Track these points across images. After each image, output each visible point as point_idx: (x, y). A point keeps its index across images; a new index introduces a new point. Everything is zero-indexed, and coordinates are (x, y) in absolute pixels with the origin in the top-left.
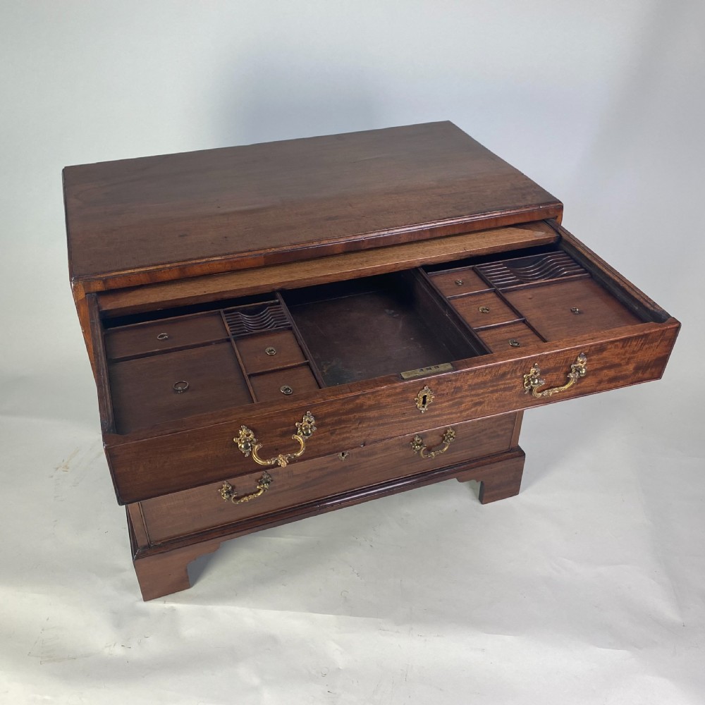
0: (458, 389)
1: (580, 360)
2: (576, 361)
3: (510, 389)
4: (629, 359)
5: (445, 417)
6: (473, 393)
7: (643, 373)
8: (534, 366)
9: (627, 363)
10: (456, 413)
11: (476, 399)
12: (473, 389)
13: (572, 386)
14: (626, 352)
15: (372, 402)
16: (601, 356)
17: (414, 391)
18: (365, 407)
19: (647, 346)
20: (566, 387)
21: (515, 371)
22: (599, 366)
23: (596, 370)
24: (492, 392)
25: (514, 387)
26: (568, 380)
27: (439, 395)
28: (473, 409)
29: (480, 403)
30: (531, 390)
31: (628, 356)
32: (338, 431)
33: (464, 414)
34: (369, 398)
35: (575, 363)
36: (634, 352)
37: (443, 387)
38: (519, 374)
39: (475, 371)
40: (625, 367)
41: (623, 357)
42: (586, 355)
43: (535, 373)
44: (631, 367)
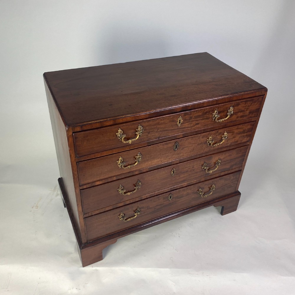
0: (191, 118)
1: (231, 108)
2: (230, 109)
3: (208, 118)
4: (247, 109)
5: (186, 129)
6: (196, 119)
7: (252, 115)
8: (216, 110)
9: (247, 110)
10: (190, 127)
11: (197, 122)
12: (196, 118)
13: (228, 118)
14: (246, 106)
15: (162, 122)
16: (238, 107)
17: (176, 118)
18: (160, 123)
19: (253, 104)
20: (227, 118)
21: (210, 112)
22: (237, 111)
23: (236, 112)
24: (202, 120)
25: (209, 118)
26: (227, 116)
27: (185, 120)
28: (196, 126)
29: (198, 124)
30: (215, 119)
31: (247, 107)
32: (150, 133)
33: (193, 128)
34: (161, 120)
35: (229, 109)
36: (249, 106)
37: (186, 116)
38: (211, 113)
39: (197, 111)
40: (246, 112)
41: (245, 108)
42: (233, 106)
43: (216, 113)
44: (248, 112)
